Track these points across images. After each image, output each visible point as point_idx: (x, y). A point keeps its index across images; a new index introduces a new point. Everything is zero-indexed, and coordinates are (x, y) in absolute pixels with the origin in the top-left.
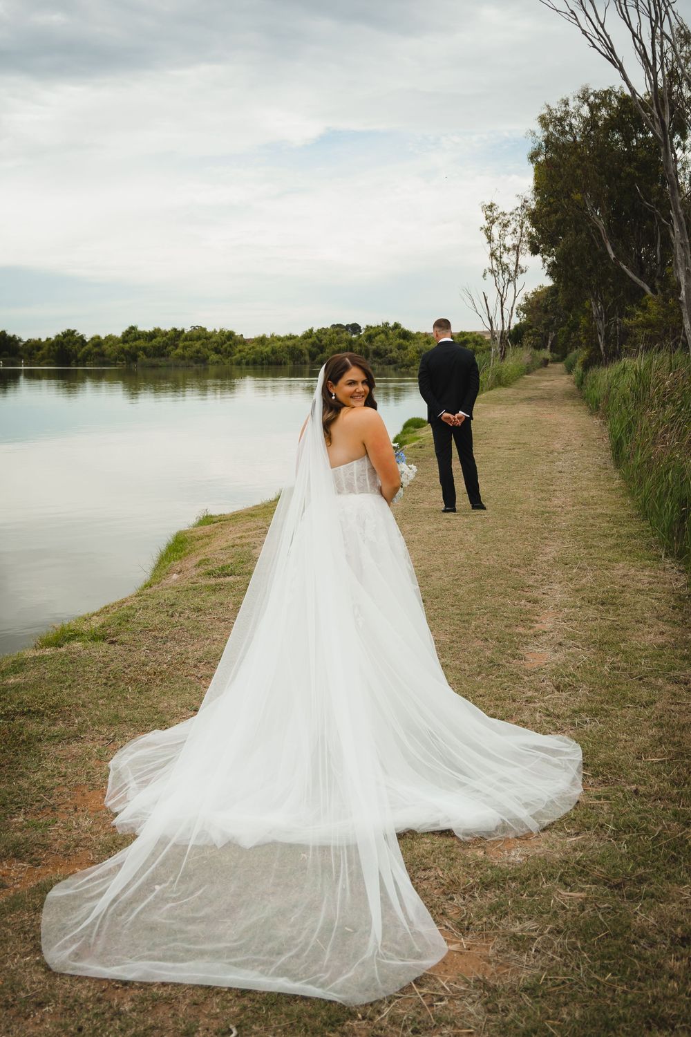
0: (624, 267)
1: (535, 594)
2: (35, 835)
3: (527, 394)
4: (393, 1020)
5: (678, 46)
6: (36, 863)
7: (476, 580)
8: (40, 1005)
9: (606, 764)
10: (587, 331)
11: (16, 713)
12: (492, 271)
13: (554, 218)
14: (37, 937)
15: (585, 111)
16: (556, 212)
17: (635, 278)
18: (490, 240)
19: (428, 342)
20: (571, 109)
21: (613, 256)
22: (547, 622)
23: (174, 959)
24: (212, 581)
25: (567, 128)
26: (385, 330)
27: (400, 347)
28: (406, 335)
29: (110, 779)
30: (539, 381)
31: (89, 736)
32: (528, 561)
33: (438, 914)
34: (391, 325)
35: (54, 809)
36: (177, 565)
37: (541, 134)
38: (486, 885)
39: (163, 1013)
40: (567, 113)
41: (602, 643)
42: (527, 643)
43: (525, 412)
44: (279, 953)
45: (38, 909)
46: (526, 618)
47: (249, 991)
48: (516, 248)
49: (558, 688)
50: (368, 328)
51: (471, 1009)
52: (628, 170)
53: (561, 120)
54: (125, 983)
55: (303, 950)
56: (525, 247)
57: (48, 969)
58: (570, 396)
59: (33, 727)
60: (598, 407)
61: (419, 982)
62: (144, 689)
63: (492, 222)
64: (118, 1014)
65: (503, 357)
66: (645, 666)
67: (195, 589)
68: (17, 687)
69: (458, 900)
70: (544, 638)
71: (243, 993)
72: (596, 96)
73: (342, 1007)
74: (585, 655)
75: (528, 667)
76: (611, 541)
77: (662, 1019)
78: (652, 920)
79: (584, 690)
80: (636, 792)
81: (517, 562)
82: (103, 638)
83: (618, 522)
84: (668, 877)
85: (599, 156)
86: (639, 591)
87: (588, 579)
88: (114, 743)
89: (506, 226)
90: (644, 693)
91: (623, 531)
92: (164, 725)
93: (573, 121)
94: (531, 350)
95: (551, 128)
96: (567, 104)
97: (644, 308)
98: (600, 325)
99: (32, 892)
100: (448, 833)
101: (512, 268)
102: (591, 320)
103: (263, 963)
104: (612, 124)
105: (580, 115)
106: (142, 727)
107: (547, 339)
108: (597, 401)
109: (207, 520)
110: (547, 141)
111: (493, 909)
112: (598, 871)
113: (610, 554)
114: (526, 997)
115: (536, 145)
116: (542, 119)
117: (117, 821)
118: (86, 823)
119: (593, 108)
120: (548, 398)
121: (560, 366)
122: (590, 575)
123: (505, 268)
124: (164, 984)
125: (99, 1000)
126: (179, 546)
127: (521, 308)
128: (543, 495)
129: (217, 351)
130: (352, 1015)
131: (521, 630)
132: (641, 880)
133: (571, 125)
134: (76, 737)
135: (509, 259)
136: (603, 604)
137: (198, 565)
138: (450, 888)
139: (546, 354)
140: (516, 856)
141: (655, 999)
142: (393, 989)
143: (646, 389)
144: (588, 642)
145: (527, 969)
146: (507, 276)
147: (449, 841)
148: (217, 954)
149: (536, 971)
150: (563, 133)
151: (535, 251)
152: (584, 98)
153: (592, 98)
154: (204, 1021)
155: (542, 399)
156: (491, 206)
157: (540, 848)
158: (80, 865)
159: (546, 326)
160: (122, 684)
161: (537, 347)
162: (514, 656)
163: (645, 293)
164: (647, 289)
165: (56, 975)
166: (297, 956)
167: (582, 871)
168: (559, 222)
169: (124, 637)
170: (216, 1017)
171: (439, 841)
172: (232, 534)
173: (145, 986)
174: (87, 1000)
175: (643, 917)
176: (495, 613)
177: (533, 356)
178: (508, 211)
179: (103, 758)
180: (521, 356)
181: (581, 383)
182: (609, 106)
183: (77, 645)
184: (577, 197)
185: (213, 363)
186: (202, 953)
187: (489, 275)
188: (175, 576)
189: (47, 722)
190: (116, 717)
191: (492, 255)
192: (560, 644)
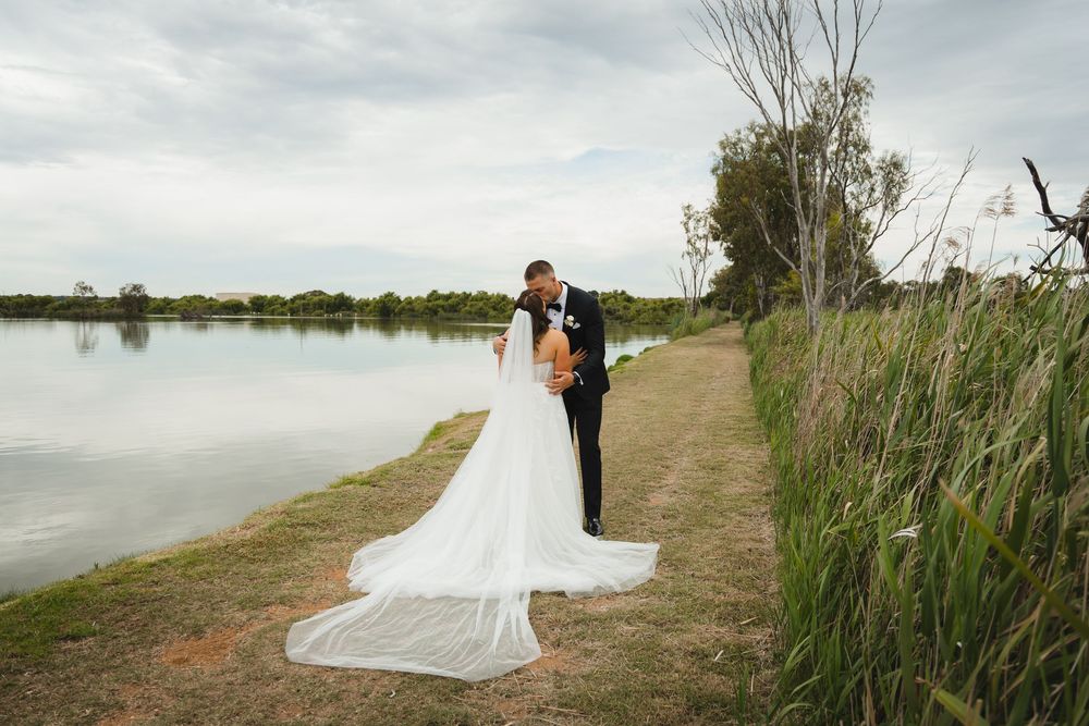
0: (777, 251)
1: (669, 463)
2: (296, 592)
3: (708, 341)
4: (495, 691)
5: (819, 92)
6: (293, 607)
7: (631, 454)
8: (277, 679)
9: (679, 560)
10: (753, 296)
11: (298, 524)
12: (688, 253)
13: (729, 214)
14: (283, 644)
15: (753, 138)
16: (731, 211)
17: (784, 258)
18: (688, 231)
19: (645, 305)
20: (742, 136)
21: (769, 242)
22: (671, 479)
23: (366, 656)
24: (452, 452)
25: (739, 151)
26: (615, 295)
27: (625, 308)
28: (629, 299)
29: (352, 564)
30: (719, 332)
31: (344, 538)
32: (670, 443)
33: (541, 637)
34: (619, 292)
35: (312, 578)
36: (433, 443)
37: (720, 153)
38: (577, 623)
39: (353, 685)
40: (739, 140)
41: (703, 492)
42: (653, 492)
43: (704, 351)
44: (434, 654)
45: (287, 630)
46: (658, 477)
47: (409, 673)
48: (706, 237)
49: (664, 517)
50: (603, 294)
51: (546, 686)
52: (782, 181)
53: (735, 144)
54: (333, 668)
55: (448, 653)
56: (710, 236)
57: (286, 660)
58: (738, 342)
59: (308, 532)
60: (752, 350)
61: (517, 671)
62: (387, 512)
63: (689, 218)
64: (324, 684)
65: (695, 315)
66: (726, 505)
67: (439, 456)
68: (303, 510)
69: (557, 630)
70: (664, 489)
71: (405, 674)
72: (761, 127)
73: (465, 683)
74: (687, 498)
75: (650, 505)
76: (732, 432)
77: (663, 693)
78: (676, 642)
79: (682, 518)
80: (693, 575)
81: (662, 443)
82: (369, 483)
83: (740, 420)
84: (695, 621)
85: (761, 171)
86: (739, 462)
87: (708, 454)
88: (360, 543)
89: (699, 221)
90: (720, 521)
91: (742, 426)
92: (396, 532)
93: (744, 145)
94: (715, 310)
95: (727, 150)
96: (739, 133)
97: (789, 279)
98: (761, 292)
99: (287, 622)
100: (561, 594)
101: (703, 251)
102: (755, 289)
103: (421, 659)
104: (773, 148)
105: (749, 141)
106: (381, 534)
107: (729, 304)
108: (753, 345)
109: (461, 415)
110: (725, 159)
111: (577, 636)
112: (652, 617)
113: (729, 440)
114: (581, 680)
115: (716, 162)
116: (722, 143)
117: (350, 585)
118: (330, 586)
119: (758, 136)
120: (723, 343)
121: (737, 323)
122: (709, 453)
123: (697, 251)
124: (357, 669)
125: (314, 677)
126: (438, 430)
127: (712, 281)
128: (695, 403)
129: (495, 309)
130: (471, 688)
131: (652, 484)
132: (677, 621)
133: (742, 149)
134: (336, 539)
135: (700, 245)
136: (712, 469)
137: (447, 443)
138: (552, 624)
139: (729, 314)
140: (603, 608)
141: (662, 683)
142: (500, 674)
143: (775, 333)
144: (693, 492)
145: (588, 666)
146: (699, 257)
147: (561, 599)
148: (394, 654)
149: (593, 668)
150: (736, 154)
151: (716, 238)
152: (752, 129)
153: (757, 129)
154: (377, 688)
155: (718, 344)
156: (688, 207)
157: (620, 604)
158: (322, 608)
159: (728, 294)
160: (374, 510)
161: (722, 309)
162: (641, 499)
163: (791, 268)
164: (793, 266)
165: (291, 663)
166: (444, 656)
167: (641, 616)
168: (732, 218)
169: (383, 483)
170: (385, 686)
171: (555, 598)
172: (472, 424)
173: (344, 670)
174: (307, 676)
175: (670, 640)
176: (637, 473)
177: (718, 315)
178: (700, 211)
179: (351, 551)
180: (710, 314)
181: (746, 333)
182: (771, 135)
183: (350, 487)
184: (745, 200)
185: (491, 317)
186: (385, 654)
187: (686, 256)
188: (430, 450)
189: (319, 530)
190: (366, 528)
191: (689, 241)
192: (675, 492)
